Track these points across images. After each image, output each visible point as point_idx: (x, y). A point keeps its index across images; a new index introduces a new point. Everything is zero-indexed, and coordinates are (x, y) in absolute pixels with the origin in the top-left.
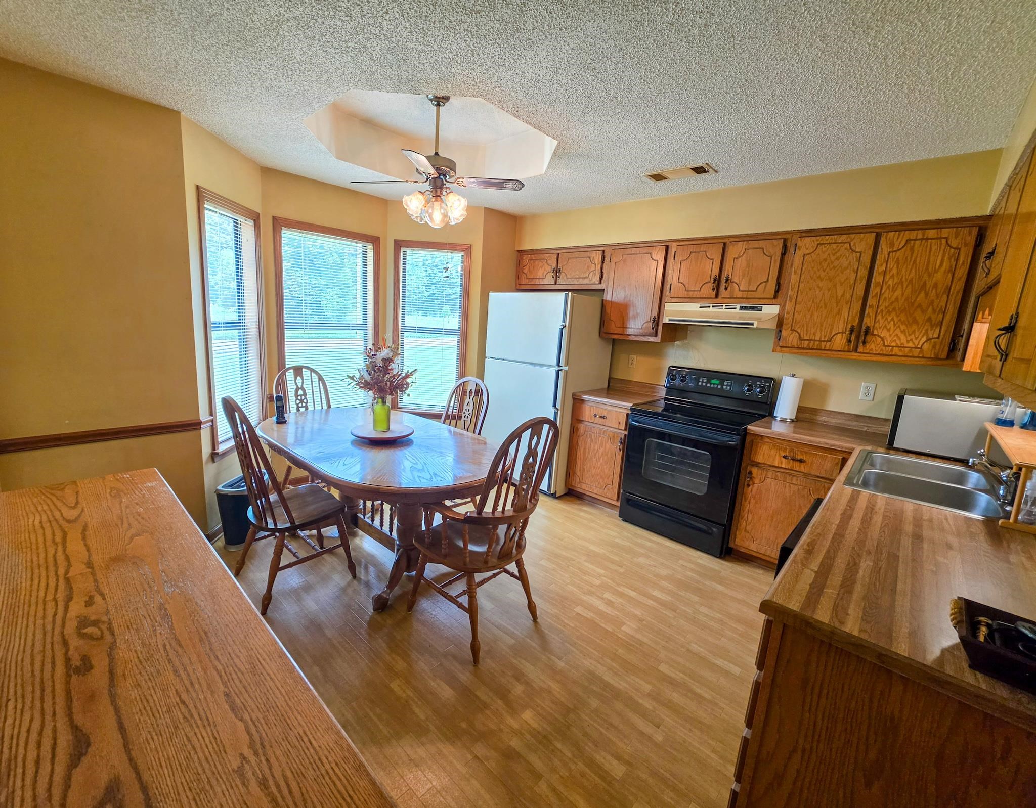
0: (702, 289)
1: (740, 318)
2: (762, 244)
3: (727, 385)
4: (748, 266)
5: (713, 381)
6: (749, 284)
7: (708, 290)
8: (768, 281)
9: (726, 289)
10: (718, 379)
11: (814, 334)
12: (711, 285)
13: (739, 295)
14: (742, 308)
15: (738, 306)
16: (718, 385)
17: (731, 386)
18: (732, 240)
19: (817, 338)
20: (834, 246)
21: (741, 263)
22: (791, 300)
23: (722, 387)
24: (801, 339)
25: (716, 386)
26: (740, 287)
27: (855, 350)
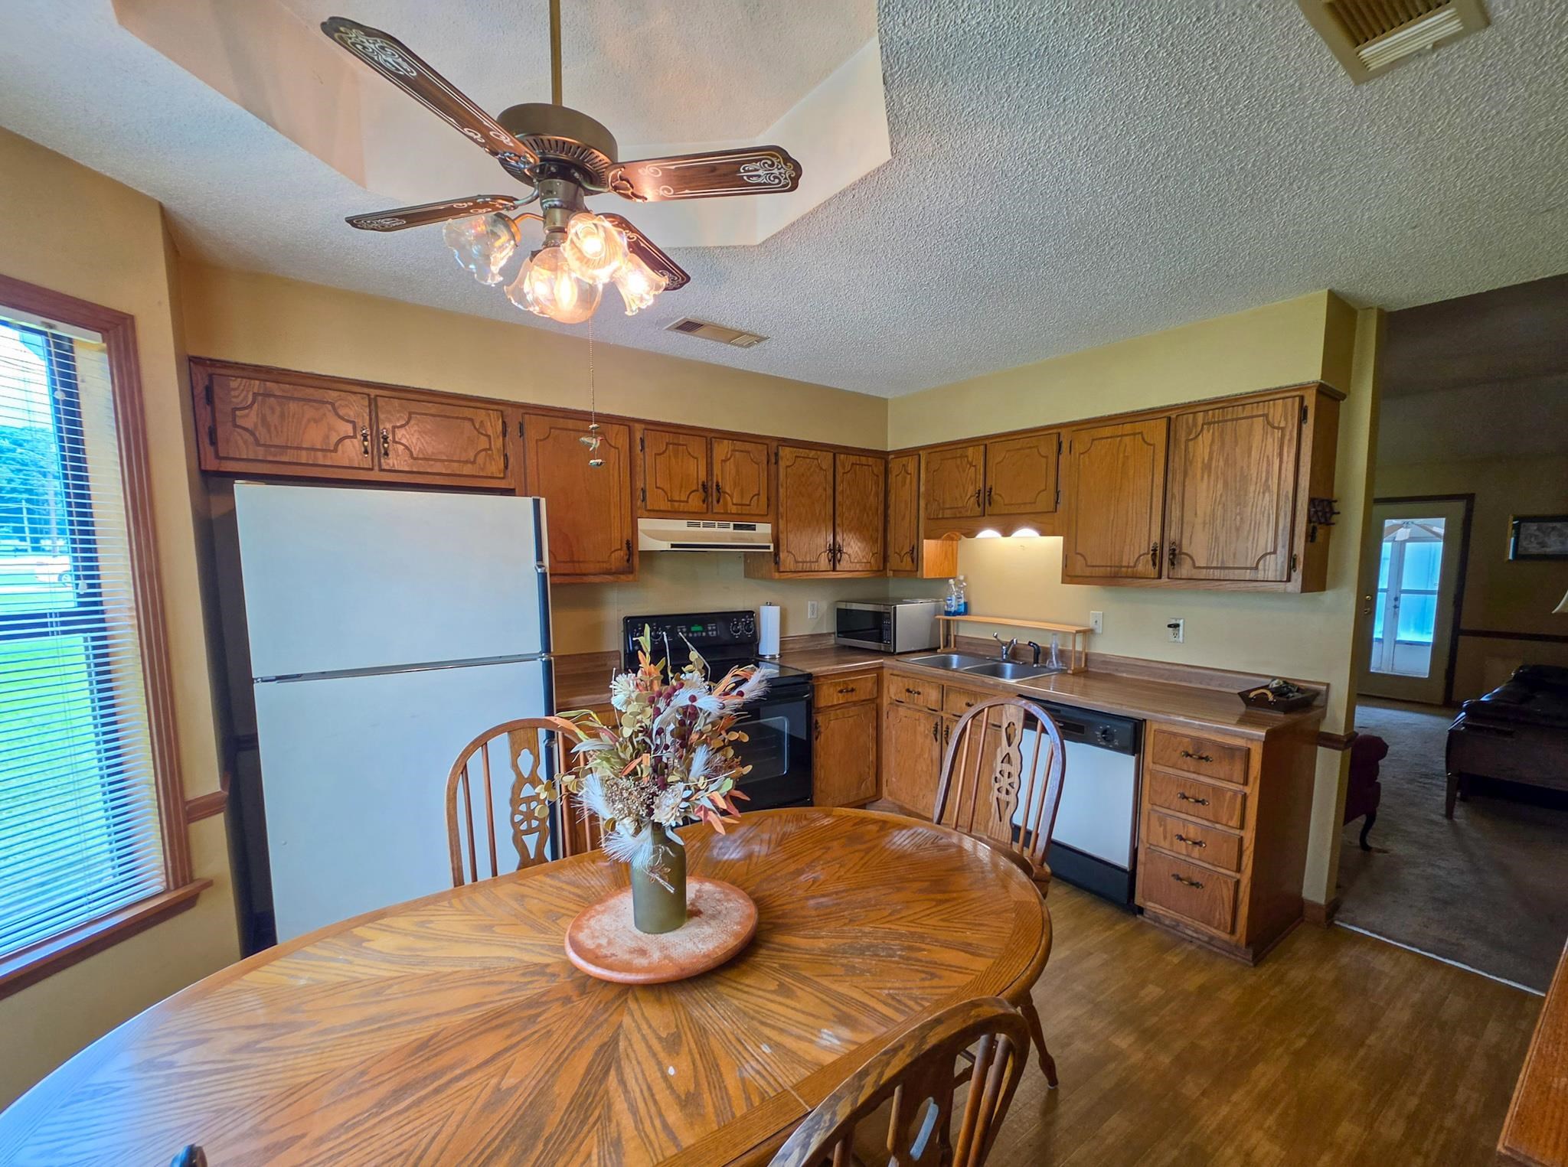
0: (690, 500)
1: (734, 540)
2: (748, 446)
3: (712, 630)
4: (737, 471)
5: (694, 629)
6: (742, 497)
7: (695, 502)
8: (758, 494)
9: (718, 502)
10: (699, 624)
11: (806, 556)
12: (701, 494)
13: (734, 509)
14: (736, 527)
15: (732, 524)
16: (702, 632)
17: (716, 630)
18: (713, 435)
19: (808, 560)
20: (808, 460)
21: (730, 466)
22: (782, 517)
23: (707, 634)
24: (797, 562)
25: (699, 634)
26: (733, 499)
27: (834, 570)
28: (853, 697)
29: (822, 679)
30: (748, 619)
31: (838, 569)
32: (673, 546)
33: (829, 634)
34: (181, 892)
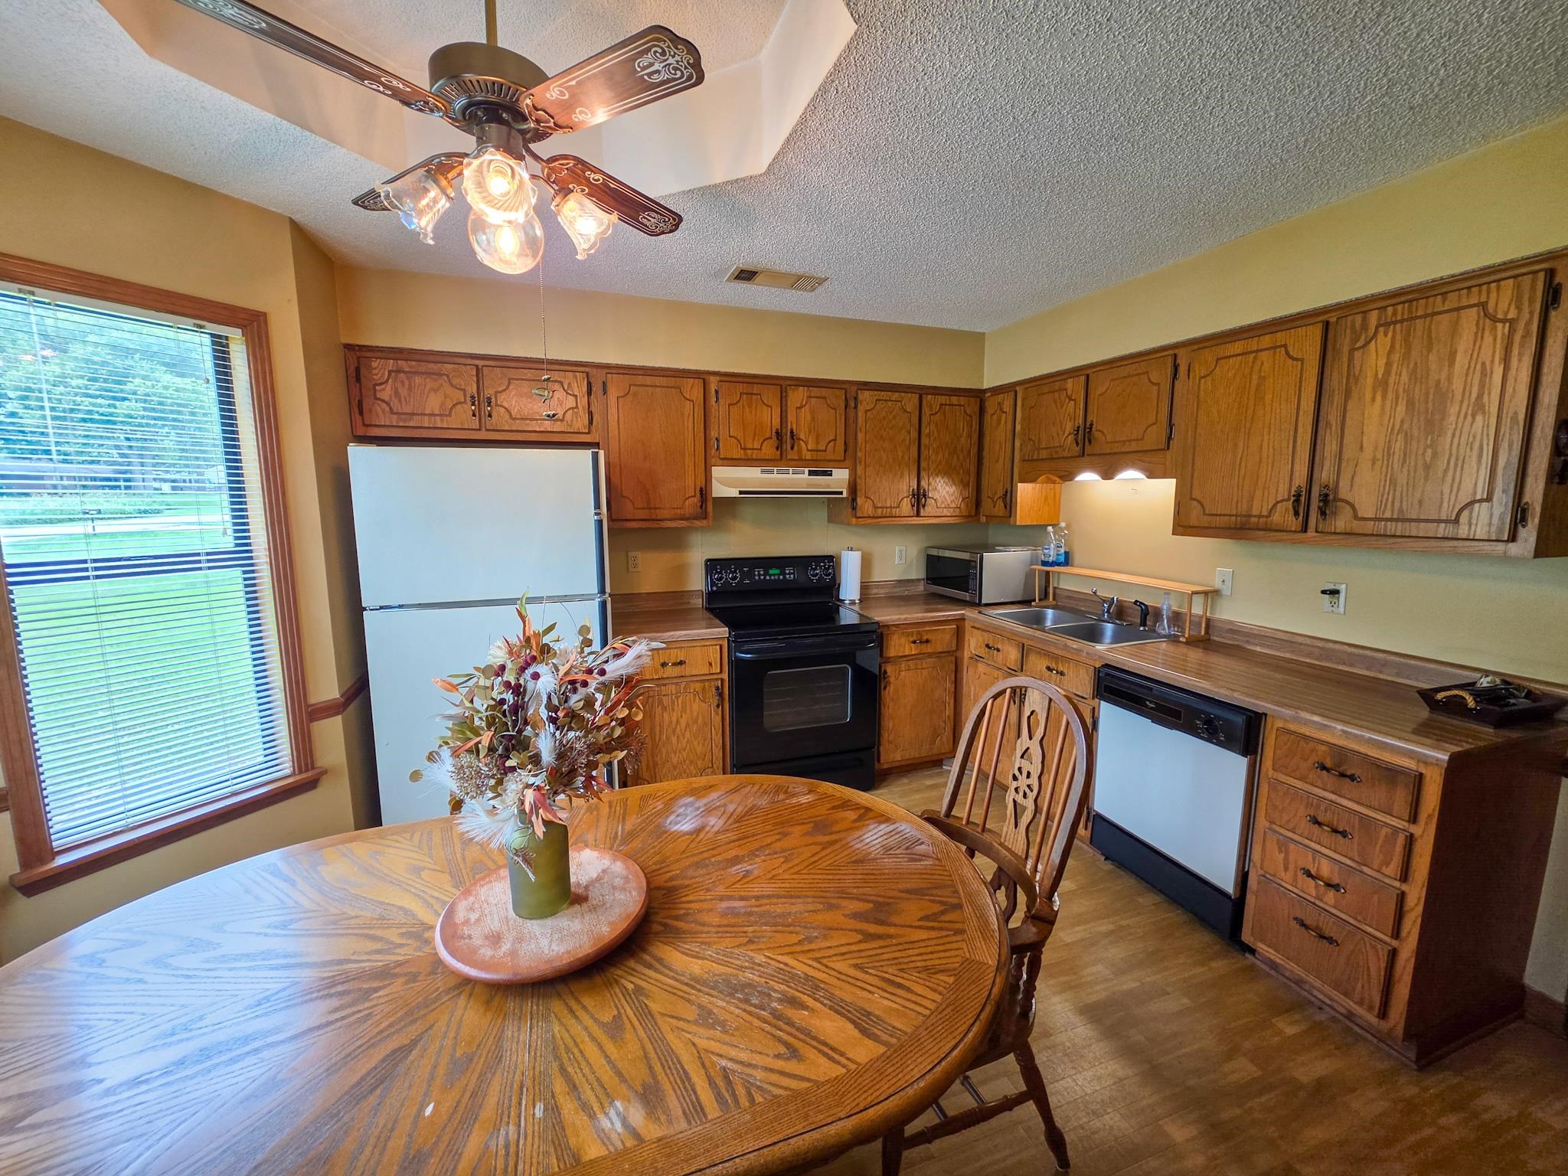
0: (763, 448)
1: (809, 486)
2: (824, 392)
3: (790, 574)
4: (813, 419)
5: (772, 572)
6: (818, 443)
7: (769, 450)
8: (835, 440)
9: (792, 448)
10: (777, 568)
11: (886, 500)
12: (774, 442)
13: (809, 456)
14: (811, 473)
15: (807, 470)
16: (779, 575)
17: (794, 574)
18: (789, 383)
19: (888, 505)
20: (890, 403)
21: (805, 412)
22: (860, 462)
23: (784, 577)
24: (875, 507)
25: (777, 577)
26: (807, 445)
27: (918, 515)
28: (929, 649)
29: (894, 629)
30: (830, 562)
31: (922, 514)
32: (741, 493)
33: (919, 580)
34: (304, 776)
